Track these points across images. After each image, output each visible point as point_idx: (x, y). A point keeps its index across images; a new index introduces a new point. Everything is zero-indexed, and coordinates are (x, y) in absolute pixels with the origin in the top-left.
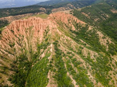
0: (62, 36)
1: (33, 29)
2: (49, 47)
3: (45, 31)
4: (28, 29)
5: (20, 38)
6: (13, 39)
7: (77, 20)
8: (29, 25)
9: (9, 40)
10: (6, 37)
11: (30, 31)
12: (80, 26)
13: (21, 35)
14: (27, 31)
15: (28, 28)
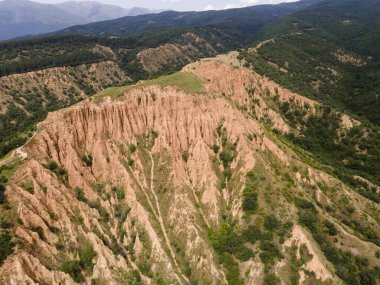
0: (296, 169)
1: (155, 149)
2: (288, 243)
3: (216, 149)
4: (133, 149)
5: (105, 204)
6: (73, 219)
7: (277, 92)
8: (134, 126)
9: (53, 230)
10: (37, 220)
11: (146, 160)
12: (297, 113)
13: (108, 188)
14: (131, 163)
15: (134, 142)
